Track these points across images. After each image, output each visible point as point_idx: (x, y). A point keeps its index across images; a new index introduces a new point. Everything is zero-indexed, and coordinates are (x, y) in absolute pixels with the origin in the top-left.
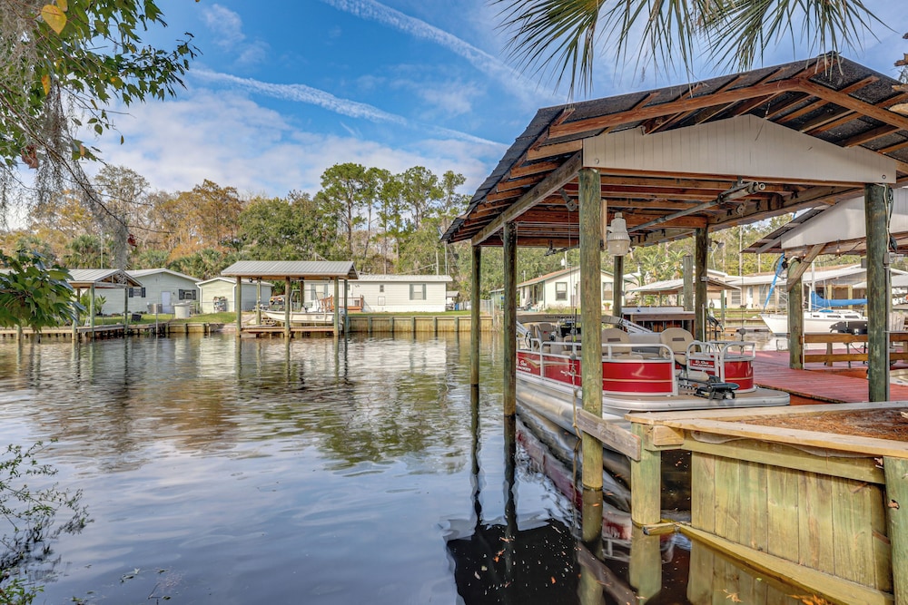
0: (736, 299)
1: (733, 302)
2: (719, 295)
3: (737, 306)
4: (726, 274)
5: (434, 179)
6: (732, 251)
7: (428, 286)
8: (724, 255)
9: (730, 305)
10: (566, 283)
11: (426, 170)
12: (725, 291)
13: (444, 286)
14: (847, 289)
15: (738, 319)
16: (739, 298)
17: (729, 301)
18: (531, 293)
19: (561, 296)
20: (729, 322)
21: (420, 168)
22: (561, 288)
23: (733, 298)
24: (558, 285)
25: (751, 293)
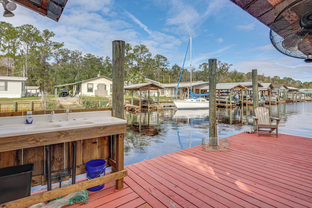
0: (163, 93)
1: (162, 94)
2: (157, 91)
3: (163, 96)
4: (159, 83)
5: (38, 32)
6: (161, 75)
7: (9, 83)
8: (159, 77)
9: (161, 95)
10: (93, 84)
11: (34, 27)
12: (159, 89)
13: (21, 83)
14: (199, 89)
15: (164, 101)
16: (164, 92)
17: (160, 93)
18: (77, 88)
19: (90, 90)
20: (160, 102)
21: (30, 26)
22: (90, 86)
23: (162, 92)
24: (89, 85)
25: (168, 90)
